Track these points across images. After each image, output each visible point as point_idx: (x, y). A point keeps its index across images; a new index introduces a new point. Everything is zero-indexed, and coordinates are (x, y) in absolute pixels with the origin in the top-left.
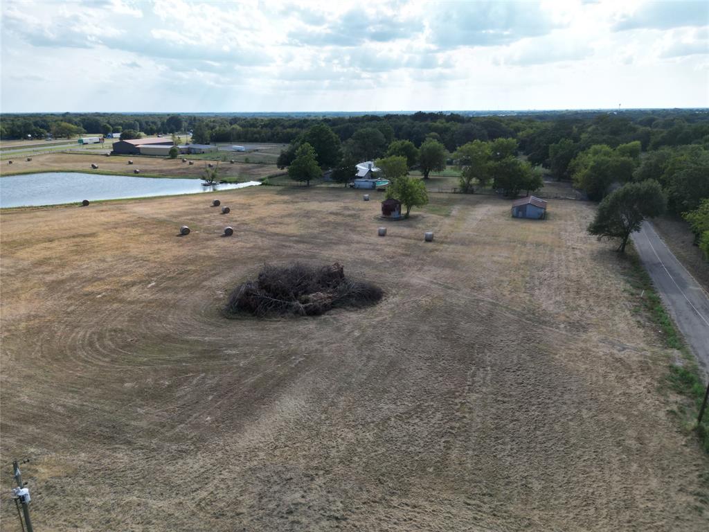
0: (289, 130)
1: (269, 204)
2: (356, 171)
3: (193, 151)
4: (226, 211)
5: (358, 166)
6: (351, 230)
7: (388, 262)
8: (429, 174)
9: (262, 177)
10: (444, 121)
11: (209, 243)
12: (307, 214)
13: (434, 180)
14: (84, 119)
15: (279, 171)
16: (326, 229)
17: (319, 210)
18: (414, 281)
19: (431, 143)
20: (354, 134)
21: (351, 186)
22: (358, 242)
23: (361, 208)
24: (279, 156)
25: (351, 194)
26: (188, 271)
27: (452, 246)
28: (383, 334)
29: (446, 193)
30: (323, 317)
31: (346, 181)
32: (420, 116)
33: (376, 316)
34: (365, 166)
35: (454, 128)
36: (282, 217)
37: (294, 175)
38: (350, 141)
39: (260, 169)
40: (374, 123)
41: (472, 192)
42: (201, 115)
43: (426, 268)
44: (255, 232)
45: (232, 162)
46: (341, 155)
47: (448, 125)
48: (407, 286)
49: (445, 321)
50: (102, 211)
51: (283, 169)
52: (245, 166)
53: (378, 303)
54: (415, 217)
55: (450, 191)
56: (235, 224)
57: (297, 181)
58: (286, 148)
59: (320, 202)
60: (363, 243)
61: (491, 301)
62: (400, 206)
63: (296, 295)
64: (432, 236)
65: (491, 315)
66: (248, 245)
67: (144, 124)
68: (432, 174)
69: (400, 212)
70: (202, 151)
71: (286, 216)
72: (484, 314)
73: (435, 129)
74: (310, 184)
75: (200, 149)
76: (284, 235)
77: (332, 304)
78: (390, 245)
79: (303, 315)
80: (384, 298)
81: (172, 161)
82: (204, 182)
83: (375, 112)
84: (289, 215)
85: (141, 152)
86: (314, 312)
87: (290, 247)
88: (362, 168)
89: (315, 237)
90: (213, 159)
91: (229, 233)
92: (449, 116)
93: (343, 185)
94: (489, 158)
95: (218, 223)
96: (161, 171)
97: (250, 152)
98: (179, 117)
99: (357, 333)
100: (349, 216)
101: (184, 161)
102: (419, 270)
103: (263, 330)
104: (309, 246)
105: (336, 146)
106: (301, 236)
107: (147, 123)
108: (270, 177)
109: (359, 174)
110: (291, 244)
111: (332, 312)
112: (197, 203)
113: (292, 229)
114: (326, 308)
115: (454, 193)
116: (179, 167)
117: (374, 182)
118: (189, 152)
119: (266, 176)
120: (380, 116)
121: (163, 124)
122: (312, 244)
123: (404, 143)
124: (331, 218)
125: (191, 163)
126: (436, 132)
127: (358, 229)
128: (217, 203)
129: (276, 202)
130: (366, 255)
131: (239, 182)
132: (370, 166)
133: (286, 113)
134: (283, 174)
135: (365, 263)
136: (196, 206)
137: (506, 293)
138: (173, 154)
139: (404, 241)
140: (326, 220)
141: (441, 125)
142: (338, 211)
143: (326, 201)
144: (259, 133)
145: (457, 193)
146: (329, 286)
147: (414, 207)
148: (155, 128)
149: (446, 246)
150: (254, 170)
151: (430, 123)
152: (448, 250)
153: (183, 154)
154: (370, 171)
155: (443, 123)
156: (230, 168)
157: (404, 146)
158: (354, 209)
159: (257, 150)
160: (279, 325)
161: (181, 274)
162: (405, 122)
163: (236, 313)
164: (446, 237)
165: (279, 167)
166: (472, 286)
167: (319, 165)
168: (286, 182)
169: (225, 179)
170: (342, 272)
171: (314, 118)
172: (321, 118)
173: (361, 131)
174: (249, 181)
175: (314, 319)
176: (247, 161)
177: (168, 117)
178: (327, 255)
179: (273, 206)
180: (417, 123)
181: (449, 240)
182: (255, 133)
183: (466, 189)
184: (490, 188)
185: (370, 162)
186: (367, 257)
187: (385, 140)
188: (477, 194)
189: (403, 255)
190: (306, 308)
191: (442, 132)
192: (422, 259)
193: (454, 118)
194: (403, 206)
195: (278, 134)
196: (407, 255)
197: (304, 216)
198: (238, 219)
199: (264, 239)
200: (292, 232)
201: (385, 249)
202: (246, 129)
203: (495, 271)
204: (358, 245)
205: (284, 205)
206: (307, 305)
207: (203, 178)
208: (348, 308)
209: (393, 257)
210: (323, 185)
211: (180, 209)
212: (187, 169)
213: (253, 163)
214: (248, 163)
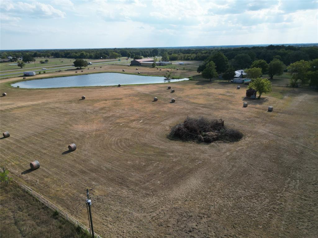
0: (204, 54)
1: (192, 89)
2: (235, 74)
3: (161, 64)
4: (173, 91)
5: (236, 72)
6: (229, 103)
7: (247, 120)
8: (274, 77)
9: (190, 76)
10: (284, 49)
11: (165, 105)
12: (209, 95)
13: (276, 80)
14: (121, 51)
15: (198, 74)
16: (217, 102)
17: (214, 92)
18: (260, 131)
19: (276, 61)
20: (236, 57)
21: (232, 82)
22: (233, 109)
23: (236, 92)
24: (198, 67)
25: (232, 85)
26: (156, 117)
27: (283, 114)
28: (241, 155)
29: (282, 86)
30: (212, 144)
31: (229, 79)
32: (271, 47)
33: (239, 147)
35: (289, 53)
36: (197, 95)
37: (204, 76)
38: (233, 60)
39: (189, 73)
40: (246, 51)
41: (297, 87)
42: (166, 48)
43: (267, 125)
44: (185, 102)
45: (177, 70)
46: (228, 67)
47: (286, 51)
48: (256, 133)
49: (276, 153)
50: (125, 89)
51: (199, 73)
52: (183, 71)
53: (240, 140)
54: (263, 99)
55: (284, 86)
56: (176, 97)
57: (206, 78)
58: (202, 63)
59: (216, 89)
60: (235, 110)
61: (303, 145)
62: (256, 93)
63: (200, 132)
64: (272, 109)
65: (302, 153)
66: (181, 107)
67: (143, 52)
68: (275, 77)
69: (256, 96)
71: (198, 95)
72: (298, 152)
73: (279, 54)
74: (211, 80)
75: (165, 64)
76: (197, 104)
77: (217, 138)
78: (249, 112)
79: (203, 142)
80: (243, 138)
81: (153, 69)
82: (165, 78)
83: (247, 45)
84: (201, 94)
85: (141, 65)
86: (208, 141)
87: (199, 109)
88: (238, 73)
89: (212, 105)
90: (170, 68)
91: (173, 101)
92: (287, 47)
93: (228, 81)
94: (309, 70)
95: (169, 97)
96: (148, 73)
97: (185, 65)
98: (157, 50)
99: (228, 154)
100: (229, 96)
101: (158, 69)
102: (263, 125)
103: (184, 146)
104: (208, 109)
105: (226, 62)
106: (205, 104)
107: (144, 52)
108: (193, 77)
109: (236, 76)
110: (200, 108)
111: (217, 142)
112: (162, 87)
113: (201, 101)
114: (215, 140)
115: (287, 87)
116: (155, 71)
117: (243, 80)
118: (160, 65)
119: (191, 76)
120: (249, 47)
121: (151, 52)
122: (210, 108)
123: (261, 61)
124: (220, 97)
125: (160, 70)
126: (279, 55)
127: (233, 103)
128: (169, 88)
129: (195, 88)
130: (236, 116)
131: (179, 79)
132: (242, 72)
133: (204, 47)
134: (199, 75)
135: (236, 119)
136: (161, 89)
137: (312, 142)
138: (153, 66)
139: (257, 110)
140: (217, 98)
141: (282, 52)
142: (224, 94)
143: (218, 88)
145: (288, 87)
146: (216, 129)
147: (264, 93)
148: (147, 54)
149: (280, 114)
150: (186, 73)
151: (276, 50)
152: (281, 116)
153: (157, 65)
154: (242, 74)
155: (283, 51)
156: (176, 72)
157: (260, 63)
158: (232, 93)
159: (189, 64)
160: (191, 145)
161: (153, 118)
162: (263, 51)
163: (173, 137)
164: (280, 110)
165: (198, 72)
166: (293, 136)
167: (217, 71)
168: (200, 79)
169: (174, 77)
170: (223, 123)
171: (216, 49)
172: (220, 49)
173: (239, 55)
174: (184, 78)
175: (208, 144)
176: (184, 69)
177: (153, 50)
178: (216, 115)
179: (194, 90)
180: (269, 51)
182: (189, 56)
183: (294, 85)
184: (308, 85)
185: (242, 70)
186: (236, 117)
187: (251, 59)
188: (300, 88)
189: (255, 117)
190: (204, 139)
191: (283, 55)
192: (265, 120)
193: (291, 48)
194: (257, 93)
195: (199, 56)
196: (257, 117)
197: (207, 95)
198: (178, 95)
199: (188, 105)
200: (201, 102)
201: (246, 114)
202: (184, 55)
203: (307, 130)
204: (232, 111)
205: (198, 90)
206: (205, 137)
207: (165, 77)
208: (224, 141)
209: (250, 118)
210: (218, 81)
211: (154, 90)
212: (159, 72)
213: (187, 70)
214: (184, 70)
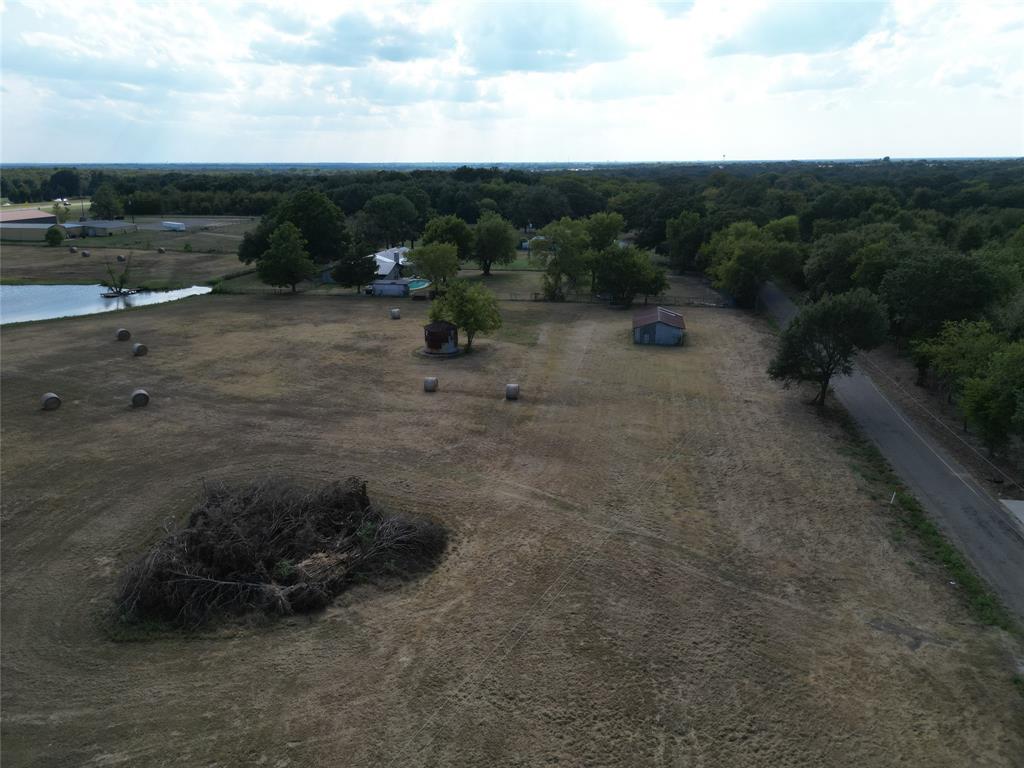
0: (260, 194)
1: (223, 332)
2: (374, 266)
3: (91, 232)
4: (141, 352)
5: (379, 257)
6: (375, 382)
7: (448, 452)
8: (492, 267)
9: (213, 278)
10: (501, 180)
11: (98, 427)
12: (293, 352)
13: (499, 278)
15: (242, 266)
16: (326, 381)
17: (314, 340)
18: (503, 495)
19: (491, 220)
20: (368, 203)
21: (369, 292)
22: (390, 409)
23: (388, 334)
24: (241, 238)
25: (368, 306)
27: (553, 408)
29: (523, 301)
30: (332, 612)
31: (359, 284)
32: (465, 173)
33: (442, 600)
34: (387, 257)
35: (516, 193)
36: (247, 358)
37: (267, 275)
38: (361, 214)
39: (210, 263)
40: (396, 184)
41: (562, 299)
43: (517, 460)
44: (194, 396)
45: (161, 251)
46: (347, 238)
47: (508, 187)
48: (490, 508)
51: (248, 263)
52: (184, 257)
53: (440, 563)
54: (483, 349)
55: (528, 298)
56: (155, 379)
57: (272, 285)
58: (253, 224)
59: (316, 325)
60: (400, 410)
62: (456, 333)
63: (270, 564)
64: (517, 390)
66: (178, 429)
67: (10, 183)
68: (496, 268)
69: (456, 344)
70: (109, 231)
71: (253, 357)
73: (490, 194)
74: (297, 289)
75: (105, 229)
76: (249, 400)
77: (348, 575)
78: (447, 412)
79: (286, 614)
80: (450, 548)
81: (52, 252)
82: (105, 290)
83: (394, 164)
84: (260, 355)
86: (308, 606)
87: (260, 427)
88: (385, 260)
89: (309, 402)
90: (126, 246)
91: (141, 402)
92: (506, 173)
93: (354, 290)
95: (122, 380)
96: (28, 271)
97: (193, 232)
98: (75, 172)
99: (405, 658)
100: (369, 351)
101: (73, 251)
102: (507, 466)
104: (297, 423)
105: (339, 223)
106: (282, 401)
107: (15, 182)
108: (228, 278)
109: (380, 272)
110: (263, 420)
111: (348, 596)
112: (86, 336)
113: (265, 385)
114: (336, 589)
115: (536, 301)
116: (62, 262)
117: (405, 285)
118: (84, 233)
119: (220, 276)
121: (44, 184)
122: (303, 417)
123: (449, 220)
124: (338, 358)
125: (85, 255)
126: (491, 197)
127: (388, 379)
128: (124, 336)
129: (236, 328)
130: (408, 437)
131: (172, 290)
132: (396, 257)
133: (257, 165)
134: (250, 272)
135: (409, 456)
136: (82, 343)
138: (53, 239)
139: (470, 400)
140: (328, 363)
141: (497, 188)
142: (349, 343)
143: (326, 322)
144: (210, 200)
145: (540, 301)
146: (338, 529)
147: (479, 333)
148: (28, 190)
149: (543, 407)
150: (198, 265)
152: (549, 416)
153: (73, 237)
154: (397, 264)
155: (499, 185)
156: (156, 262)
157: (449, 226)
158: (375, 337)
159: (206, 229)
160: (231, 649)
162: (444, 183)
164: (539, 390)
165: (241, 260)
166: (607, 498)
167: (310, 258)
168: (255, 287)
169: (147, 283)
170: (364, 493)
171: (301, 174)
172: (313, 174)
173: (377, 198)
174: (190, 287)
175: (311, 622)
176: (188, 249)
177: (55, 172)
178: (332, 443)
179: (231, 336)
180: (462, 184)
181: (545, 395)
182: (203, 200)
183: (553, 295)
184: (587, 289)
185: (395, 250)
186: (409, 443)
187: (417, 213)
188: (569, 302)
189: (473, 432)
190: (291, 596)
191: (501, 197)
192: (507, 441)
193: (517, 176)
194: (460, 331)
195: (242, 200)
196: (479, 433)
197: (288, 356)
198: (162, 368)
199: (210, 412)
200: (265, 392)
201: (442, 422)
202: (186, 194)
204: (389, 416)
205: (251, 334)
206: (294, 588)
207: (104, 284)
208: (380, 582)
209: (455, 440)
210: (321, 291)
211: (49, 352)
212: (77, 265)
213: (199, 252)
214: (190, 251)
